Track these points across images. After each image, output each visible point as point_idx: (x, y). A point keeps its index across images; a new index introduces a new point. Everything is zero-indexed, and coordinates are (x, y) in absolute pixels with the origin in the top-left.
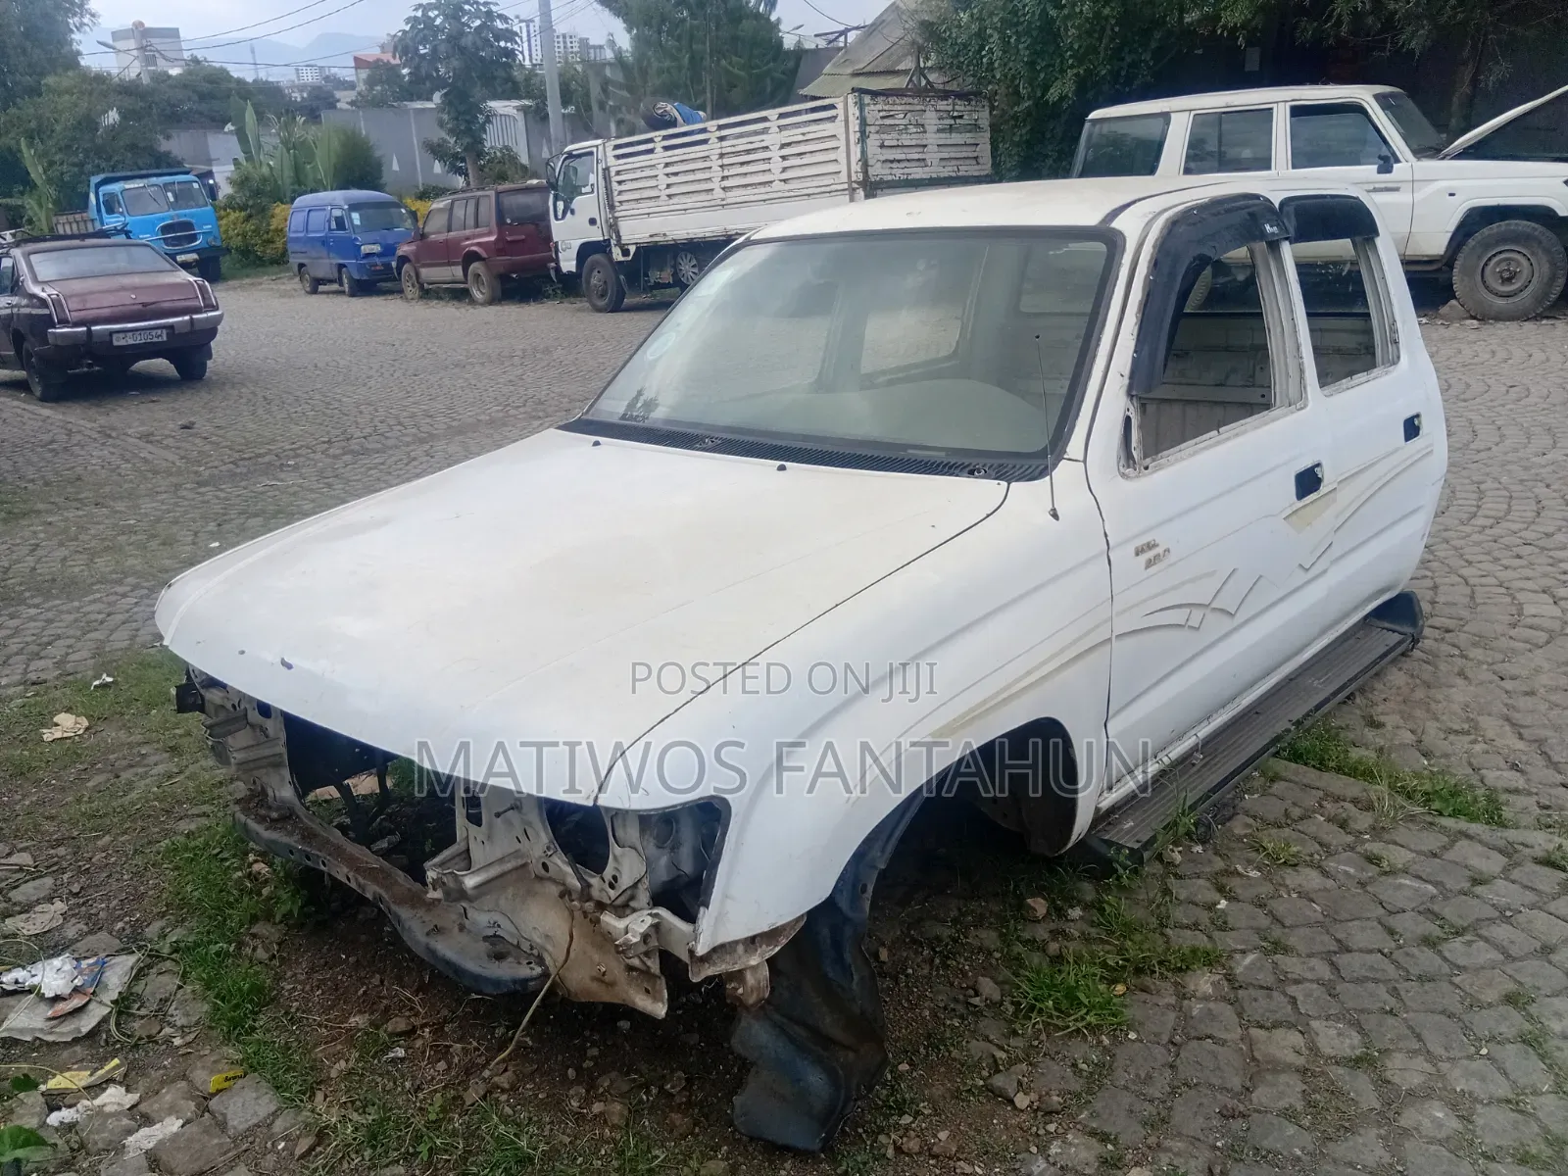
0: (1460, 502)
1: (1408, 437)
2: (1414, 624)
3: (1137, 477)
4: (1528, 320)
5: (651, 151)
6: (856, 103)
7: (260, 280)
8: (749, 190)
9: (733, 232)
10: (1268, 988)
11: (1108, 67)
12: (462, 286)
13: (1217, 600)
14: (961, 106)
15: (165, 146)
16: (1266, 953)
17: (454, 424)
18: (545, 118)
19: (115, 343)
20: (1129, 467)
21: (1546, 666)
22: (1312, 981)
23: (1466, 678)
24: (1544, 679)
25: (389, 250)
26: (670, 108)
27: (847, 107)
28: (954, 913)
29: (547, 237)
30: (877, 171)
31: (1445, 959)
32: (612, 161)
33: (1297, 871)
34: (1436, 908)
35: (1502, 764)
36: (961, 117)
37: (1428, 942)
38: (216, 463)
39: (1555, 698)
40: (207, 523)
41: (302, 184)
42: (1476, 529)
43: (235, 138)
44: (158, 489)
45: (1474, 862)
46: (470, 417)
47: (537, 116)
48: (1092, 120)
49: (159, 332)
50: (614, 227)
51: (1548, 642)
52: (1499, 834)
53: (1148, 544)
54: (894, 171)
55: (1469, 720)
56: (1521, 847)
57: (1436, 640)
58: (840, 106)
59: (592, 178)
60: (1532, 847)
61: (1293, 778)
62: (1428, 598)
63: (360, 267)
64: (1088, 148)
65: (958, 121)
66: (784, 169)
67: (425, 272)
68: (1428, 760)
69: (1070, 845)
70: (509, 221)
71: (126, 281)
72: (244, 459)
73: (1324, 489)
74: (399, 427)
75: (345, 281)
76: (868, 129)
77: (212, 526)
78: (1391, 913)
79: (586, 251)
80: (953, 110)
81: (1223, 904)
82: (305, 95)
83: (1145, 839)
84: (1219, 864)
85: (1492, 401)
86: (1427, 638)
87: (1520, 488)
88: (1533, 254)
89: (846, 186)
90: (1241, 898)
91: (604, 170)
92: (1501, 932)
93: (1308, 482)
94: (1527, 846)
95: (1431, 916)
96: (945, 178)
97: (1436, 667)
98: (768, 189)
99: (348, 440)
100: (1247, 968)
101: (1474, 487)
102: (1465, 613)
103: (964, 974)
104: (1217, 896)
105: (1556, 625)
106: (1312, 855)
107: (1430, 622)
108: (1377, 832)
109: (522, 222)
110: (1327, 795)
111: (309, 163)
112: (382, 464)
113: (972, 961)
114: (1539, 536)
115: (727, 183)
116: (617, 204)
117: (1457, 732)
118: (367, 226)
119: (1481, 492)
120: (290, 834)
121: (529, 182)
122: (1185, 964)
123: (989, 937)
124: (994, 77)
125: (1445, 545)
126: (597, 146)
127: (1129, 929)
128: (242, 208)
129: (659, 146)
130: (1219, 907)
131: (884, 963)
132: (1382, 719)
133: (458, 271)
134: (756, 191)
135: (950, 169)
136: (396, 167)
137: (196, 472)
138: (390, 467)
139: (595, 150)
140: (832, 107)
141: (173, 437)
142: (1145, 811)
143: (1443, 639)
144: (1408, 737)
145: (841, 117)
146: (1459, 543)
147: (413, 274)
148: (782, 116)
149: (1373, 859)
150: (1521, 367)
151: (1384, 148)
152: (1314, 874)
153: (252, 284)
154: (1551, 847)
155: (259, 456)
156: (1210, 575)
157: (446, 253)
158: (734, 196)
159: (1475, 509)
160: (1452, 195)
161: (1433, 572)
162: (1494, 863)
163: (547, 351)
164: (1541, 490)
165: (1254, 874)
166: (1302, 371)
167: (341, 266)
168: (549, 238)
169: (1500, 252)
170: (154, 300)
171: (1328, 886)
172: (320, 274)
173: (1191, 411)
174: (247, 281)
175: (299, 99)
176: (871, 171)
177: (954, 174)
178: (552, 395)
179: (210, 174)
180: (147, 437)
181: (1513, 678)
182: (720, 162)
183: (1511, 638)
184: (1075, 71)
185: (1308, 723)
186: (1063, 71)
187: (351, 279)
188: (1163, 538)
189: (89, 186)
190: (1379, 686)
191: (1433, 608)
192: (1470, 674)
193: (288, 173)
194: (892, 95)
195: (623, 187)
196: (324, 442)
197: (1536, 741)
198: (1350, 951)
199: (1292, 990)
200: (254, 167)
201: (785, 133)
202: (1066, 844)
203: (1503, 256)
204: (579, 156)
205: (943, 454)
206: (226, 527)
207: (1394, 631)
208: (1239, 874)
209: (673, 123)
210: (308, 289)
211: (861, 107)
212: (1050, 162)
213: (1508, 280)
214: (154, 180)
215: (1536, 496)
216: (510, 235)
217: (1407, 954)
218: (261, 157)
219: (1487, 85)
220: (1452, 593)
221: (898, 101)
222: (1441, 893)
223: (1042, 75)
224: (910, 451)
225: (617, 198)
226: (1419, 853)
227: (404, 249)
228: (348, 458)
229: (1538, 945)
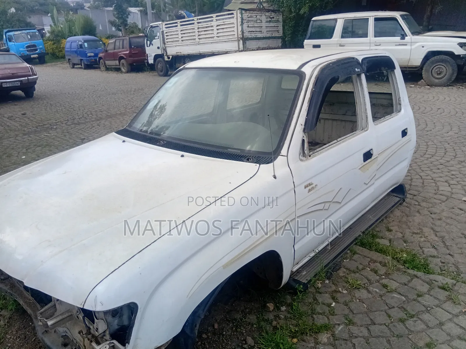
0: (421, 149)
1: (403, 136)
2: (404, 195)
3: (306, 160)
4: (445, 86)
5: (176, 26)
6: (240, 13)
7: (57, 63)
8: (207, 40)
9: (202, 53)
10: (346, 340)
11: (319, 3)
12: (118, 67)
13: (335, 199)
14: (273, 14)
15: (29, 20)
16: (347, 325)
17: (108, 114)
18: (147, 14)
19: (3, 86)
20: (304, 157)
21: (446, 209)
22: (361, 337)
23: (420, 213)
24: (445, 214)
25: (96, 55)
26: (183, 12)
27: (237, 14)
28: (242, 308)
29: (144, 52)
30: (247, 35)
31: (407, 328)
32: (164, 29)
33: (359, 291)
34: (405, 306)
35: (430, 246)
36: (273, 18)
37: (402, 321)
38: (30, 127)
39: (448, 221)
40: (23, 149)
41: (72, 34)
42: (425, 159)
43: (51, 18)
44: (11, 136)
45: (419, 288)
46: (114, 112)
47: (144, 13)
48: (313, 20)
49: (17, 83)
50: (165, 50)
51: (446, 200)
52: (427, 277)
53: (309, 184)
54: (252, 35)
55: (420, 229)
56: (434, 282)
57: (411, 199)
58: (235, 13)
59: (158, 34)
60: (438, 282)
61: (361, 253)
62: (409, 183)
63: (87, 60)
64: (312, 29)
65: (272, 19)
66: (218, 33)
67: (107, 62)
68: (406, 244)
69: (281, 287)
70: (133, 47)
71: (7, 66)
72: (39, 126)
73: (373, 158)
74: (91, 115)
75: (83, 65)
76: (244, 21)
77: (24, 150)
78: (390, 308)
79: (156, 57)
80: (271, 16)
81: (334, 304)
82: (75, 4)
83: (309, 279)
84: (334, 288)
85: (432, 114)
86: (408, 198)
87: (440, 144)
88: (447, 66)
89: (237, 39)
90: (339, 302)
91: (162, 32)
92: (426, 317)
93: (368, 156)
94: (436, 281)
95: (403, 309)
96: (268, 37)
97: (410, 209)
98: (212, 39)
99: (74, 119)
100: (339, 331)
101: (425, 144)
102: (420, 189)
103: (243, 334)
104: (331, 301)
105: (449, 194)
106: (364, 284)
107: (409, 192)
108: (387, 275)
109: (137, 47)
110: (371, 260)
111: (73, 27)
112: (83, 128)
113: (246, 328)
114: (445, 161)
115: (200, 37)
116: (166, 42)
117: (416, 233)
118: (90, 47)
119: (427, 145)
120: (6, 286)
121: (140, 34)
122: (318, 330)
123: (253, 318)
124: (284, 5)
125: (415, 165)
126: (160, 24)
127: (301, 315)
128: (53, 40)
129: (179, 24)
130: (332, 305)
131: (216, 329)
132: (392, 228)
133: (117, 62)
134: (209, 40)
135: (270, 34)
136: (101, 28)
137: (24, 130)
138: (86, 129)
139: (159, 25)
140: (232, 14)
141: (19, 118)
142: (310, 268)
143: (413, 198)
144: (400, 235)
145: (235, 17)
146: (420, 164)
147: (103, 63)
148: (217, 16)
149: (385, 286)
150: (442, 102)
151: (403, 32)
152: (364, 292)
153: (55, 65)
154: (445, 282)
155: (44, 125)
156: (332, 191)
157: (114, 56)
158: (202, 41)
159: (425, 151)
160: (423, 47)
161: (411, 174)
162: (425, 288)
163: (142, 89)
164: (447, 145)
165: (345, 292)
166: (367, 118)
167: (81, 60)
168: (145, 52)
169: (437, 65)
170: (16, 72)
171: (369, 297)
172: (75, 62)
173: (335, 123)
174: (53, 63)
175: (73, 6)
176: (244, 35)
177: (271, 36)
178: (141, 105)
179: (43, 29)
180: (10, 118)
181: (435, 214)
182: (198, 30)
183: (435, 198)
184: (309, 4)
185: (366, 233)
186: (305, 5)
187: (84, 63)
188: (315, 181)
189: (3, 33)
190: (392, 216)
191: (410, 187)
192: (421, 211)
193: (67, 30)
194: (251, 11)
195: (168, 37)
196: (66, 120)
197: (441, 237)
198: (375, 324)
199: (354, 341)
200: (56, 28)
201: (218, 22)
202: (280, 287)
203: (438, 66)
204: (155, 27)
205: (239, 151)
206: (29, 150)
207: (397, 197)
208: (340, 292)
209: (184, 17)
210: (71, 67)
211: (242, 14)
212: (300, 33)
213: (440, 74)
214: (24, 31)
215: (445, 148)
216: (133, 51)
217: (394, 326)
218: (59, 24)
219: (435, 12)
220: (417, 182)
221: (253, 13)
222: (407, 300)
223: (298, 6)
224: (230, 150)
225: (166, 41)
226: (400, 283)
227: (101, 55)
228: (73, 126)
229: (438, 322)
